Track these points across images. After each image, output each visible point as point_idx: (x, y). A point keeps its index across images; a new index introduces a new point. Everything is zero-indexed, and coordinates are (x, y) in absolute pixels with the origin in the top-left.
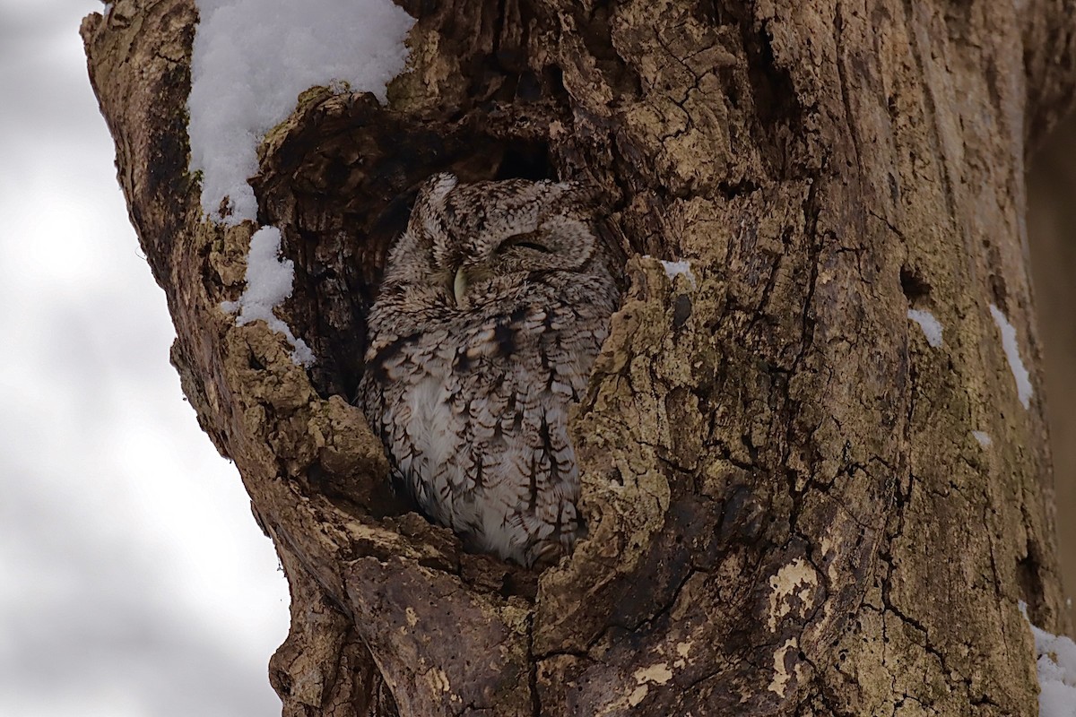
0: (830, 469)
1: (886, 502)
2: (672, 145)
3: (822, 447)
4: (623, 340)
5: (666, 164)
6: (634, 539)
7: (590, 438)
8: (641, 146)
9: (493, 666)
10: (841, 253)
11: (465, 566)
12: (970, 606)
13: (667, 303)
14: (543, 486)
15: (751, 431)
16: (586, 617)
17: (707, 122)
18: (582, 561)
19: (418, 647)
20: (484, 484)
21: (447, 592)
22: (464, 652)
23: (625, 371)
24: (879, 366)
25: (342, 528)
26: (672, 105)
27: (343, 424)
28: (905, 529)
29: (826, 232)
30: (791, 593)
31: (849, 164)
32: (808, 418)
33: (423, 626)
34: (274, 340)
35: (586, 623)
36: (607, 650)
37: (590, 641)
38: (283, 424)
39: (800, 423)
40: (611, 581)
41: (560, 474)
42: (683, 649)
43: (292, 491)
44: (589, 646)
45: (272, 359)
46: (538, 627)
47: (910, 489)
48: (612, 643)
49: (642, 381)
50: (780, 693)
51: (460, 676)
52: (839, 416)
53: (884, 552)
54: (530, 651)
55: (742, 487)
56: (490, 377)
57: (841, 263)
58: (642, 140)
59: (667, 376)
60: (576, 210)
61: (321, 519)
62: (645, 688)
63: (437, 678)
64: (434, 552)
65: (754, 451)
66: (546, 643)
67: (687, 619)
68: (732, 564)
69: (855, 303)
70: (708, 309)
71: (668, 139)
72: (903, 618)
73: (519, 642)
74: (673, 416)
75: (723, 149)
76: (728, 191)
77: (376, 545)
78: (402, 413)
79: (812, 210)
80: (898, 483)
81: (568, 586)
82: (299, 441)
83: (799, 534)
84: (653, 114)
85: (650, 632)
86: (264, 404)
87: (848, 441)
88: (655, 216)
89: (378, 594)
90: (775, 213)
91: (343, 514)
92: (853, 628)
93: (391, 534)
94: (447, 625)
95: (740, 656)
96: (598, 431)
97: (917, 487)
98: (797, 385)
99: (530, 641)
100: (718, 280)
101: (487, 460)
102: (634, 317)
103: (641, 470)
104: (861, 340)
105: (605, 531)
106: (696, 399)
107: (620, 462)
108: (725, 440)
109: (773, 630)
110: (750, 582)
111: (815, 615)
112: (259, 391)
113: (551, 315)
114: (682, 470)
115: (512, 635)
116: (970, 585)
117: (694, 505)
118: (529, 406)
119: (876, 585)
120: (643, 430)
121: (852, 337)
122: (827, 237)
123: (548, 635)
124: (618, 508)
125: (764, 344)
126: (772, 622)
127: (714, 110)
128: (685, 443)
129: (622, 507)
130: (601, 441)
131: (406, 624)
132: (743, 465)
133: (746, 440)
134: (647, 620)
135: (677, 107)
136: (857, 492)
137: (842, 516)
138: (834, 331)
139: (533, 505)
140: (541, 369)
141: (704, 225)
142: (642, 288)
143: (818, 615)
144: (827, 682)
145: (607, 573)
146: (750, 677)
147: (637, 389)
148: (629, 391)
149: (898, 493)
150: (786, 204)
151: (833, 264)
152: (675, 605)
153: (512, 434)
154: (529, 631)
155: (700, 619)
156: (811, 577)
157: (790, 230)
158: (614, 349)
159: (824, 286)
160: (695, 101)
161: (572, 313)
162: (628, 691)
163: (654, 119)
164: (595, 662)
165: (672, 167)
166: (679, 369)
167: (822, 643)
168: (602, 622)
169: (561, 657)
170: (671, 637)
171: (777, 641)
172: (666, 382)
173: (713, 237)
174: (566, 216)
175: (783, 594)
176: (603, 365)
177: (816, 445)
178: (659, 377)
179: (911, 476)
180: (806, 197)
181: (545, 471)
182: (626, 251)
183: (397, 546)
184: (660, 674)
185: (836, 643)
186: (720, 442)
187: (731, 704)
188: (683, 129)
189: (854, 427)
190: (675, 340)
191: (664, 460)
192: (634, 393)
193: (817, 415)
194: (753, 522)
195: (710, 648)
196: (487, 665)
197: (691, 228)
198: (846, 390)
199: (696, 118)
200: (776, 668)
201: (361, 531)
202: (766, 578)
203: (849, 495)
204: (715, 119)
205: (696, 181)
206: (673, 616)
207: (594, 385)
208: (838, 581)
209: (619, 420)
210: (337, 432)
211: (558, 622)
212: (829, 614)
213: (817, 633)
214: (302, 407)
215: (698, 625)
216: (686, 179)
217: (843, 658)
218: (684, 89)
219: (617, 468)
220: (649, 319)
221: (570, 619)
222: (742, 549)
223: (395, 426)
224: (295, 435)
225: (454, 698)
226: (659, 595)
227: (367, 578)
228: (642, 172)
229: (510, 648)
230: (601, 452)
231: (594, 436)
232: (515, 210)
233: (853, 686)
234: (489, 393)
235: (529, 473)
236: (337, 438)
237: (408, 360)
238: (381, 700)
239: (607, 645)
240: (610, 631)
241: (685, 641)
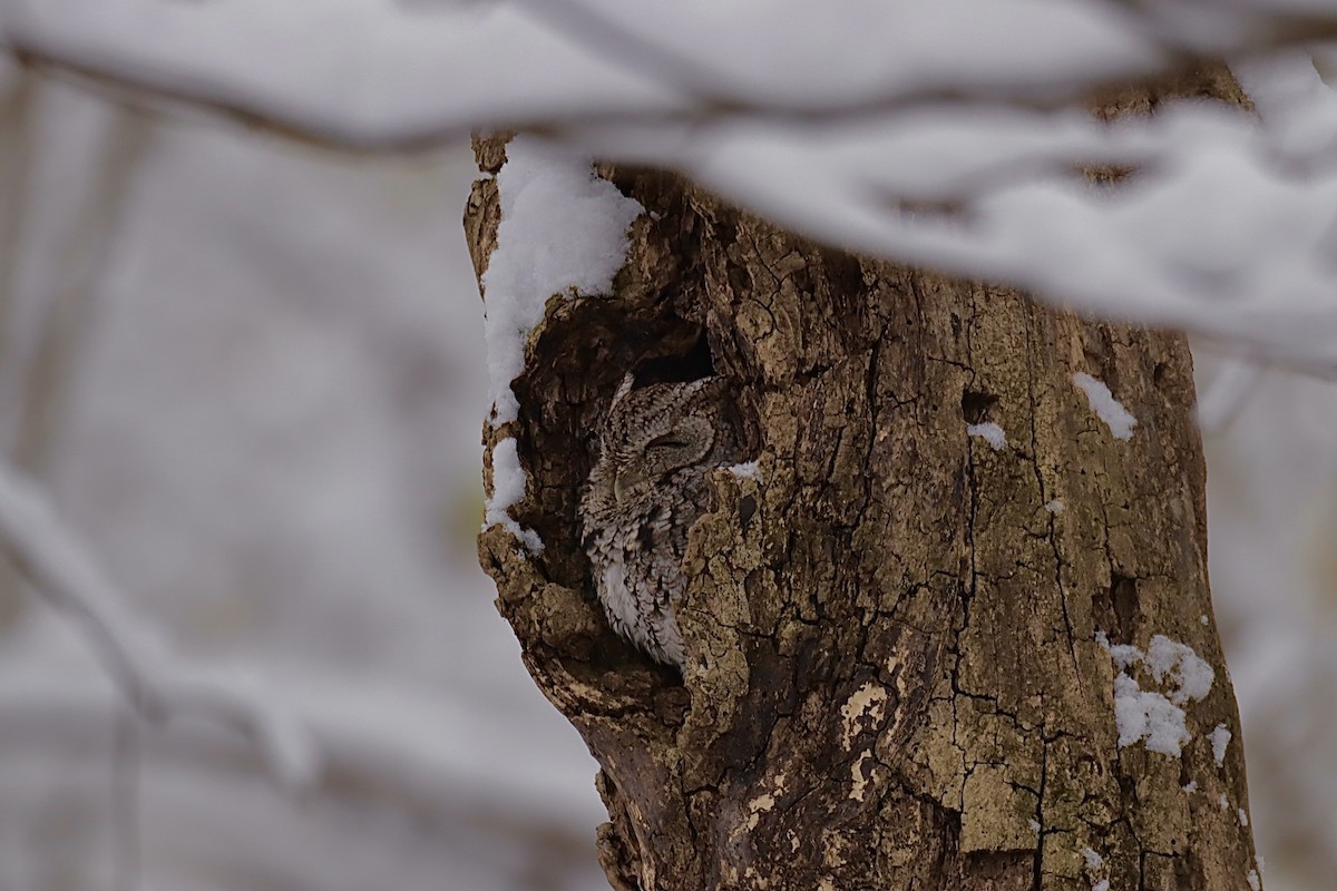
0: (892, 598)
1: (950, 606)
2: (761, 346)
3: (882, 583)
5: (759, 361)
6: (721, 710)
9: (661, 803)
10: (897, 408)
12: (1040, 662)
13: (733, 509)
15: (817, 590)
16: (709, 764)
17: (784, 324)
22: (643, 792)
23: (705, 571)
24: (934, 496)
25: (567, 689)
26: (762, 309)
27: (553, 610)
28: (971, 621)
29: (885, 393)
30: (861, 714)
31: (909, 322)
32: (869, 562)
34: (507, 541)
35: (711, 768)
36: (729, 787)
37: (717, 781)
39: (863, 568)
40: (716, 739)
42: (780, 781)
44: (718, 785)
45: (504, 560)
46: (685, 772)
47: (973, 586)
48: (731, 781)
49: (721, 575)
50: (860, 798)
51: (645, 809)
52: (897, 551)
53: (951, 647)
54: (683, 789)
55: (810, 641)
56: (643, 566)
57: (898, 417)
58: (746, 339)
59: (742, 565)
60: (703, 407)
61: (552, 685)
62: (757, 815)
65: (819, 607)
66: (691, 783)
67: (778, 757)
68: (814, 701)
69: (909, 449)
70: (777, 496)
71: (759, 341)
72: (972, 697)
73: (675, 782)
74: (752, 595)
75: (794, 347)
76: (803, 379)
77: (589, 702)
79: (872, 377)
80: (962, 584)
83: (866, 663)
84: (748, 321)
85: (754, 771)
87: (908, 569)
88: (754, 407)
90: (839, 391)
91: (569, 676)
92: (924, 722)
93: (597, 692)
95: (828, 773)
96: (688, 625)
97: (980, 581)
98: (859, 536)
99: (682, 782)
100: (785, 468)
103: (722, 653)
104: (915, 480)
105: (697, 709)
106: (771, 574)
108: (798, 602)
109: (848, 749)
111: (884, 726)
113: (675, 511)
114: (763, 637)
115: (671, 777)
116: (1039, 643)
117: (773, 665)
119: (945, 677)
120: (725, 615)
121: (907, 480)
122: (886, 397)
124: (704, 690)
126: (847, 743)
127: (789, 311)
128: (764, 614)
129: (706, 689)
130: (690, 634)
132: (809, 622)
133: (813, 598)
134: (751, 762)
135: (765, 311)
136: (922, 608)
137: (906, 633)
138: (890, 480)
140: (674, 557)
141: (777, 419)
143: (889, 723)
144: (903, 774)
145: (710, 736)
146: (833, 791)
148: (713, 585)
149: (962, 594)
150: (849, 380)
151: (889, 421)
152: (769, 747)
154: (680, 774)
155: (788, 755)
156: (880, 694)
157: (852, 401)
159: (880, 443)
160: (777, 305)
162: (747, 819)
163: (749, 324)
164: (723, 797)
165: (762, 365)
166: (750, 556)
167: (894, 745)
168: (722, 767)
169: (703, 793)
170: (770, 773)
171: (853, 756)
172: (742, 570)
173: (783, 429)
174: (694, 415)
175: (854, 718)
177: (878, 582)
178: (735, 568)
179: (974, 573)
180: (867, 367)
184: (766, 803)
185: (908, 741)
186: (794, 603)
187: (821, 816)
188: (768, 331)
189: (914, 554)
190: (744, 535)
191: (747, 633)
193: (878, 557)
194: (822, 666)
195: (800, 777)
196: (658, 802)
198: (904, 526)
199: (777, 320)
200: (854, 778)
201: (579, 691)
202: (838, 707)
203: (912, 613)
204: (789, 320)
205: (773, 378)
206: (769, 756)
208: (906, 689)
209: (706, 610)
210: (549, 618)
212: (898, 719)
213: (889, 739)
214: (527, 597)
215: (788, 760)
216: (770, 376)
217: (916, 750)
218: (770, 294)
219: (703, 654)
221: (700, 766)
222: (821, 686)
224: (526, 620)
225: (645, 825)
226: (756, 741)
229: (670, 788)
230: (692, 641)
232: (650, 422)
233: (926, 771)
234: (645, 578)
236: (550, 623)
237: (598, 550)
239: (729, 783)
240: (729, 771)
241: (780, 774)
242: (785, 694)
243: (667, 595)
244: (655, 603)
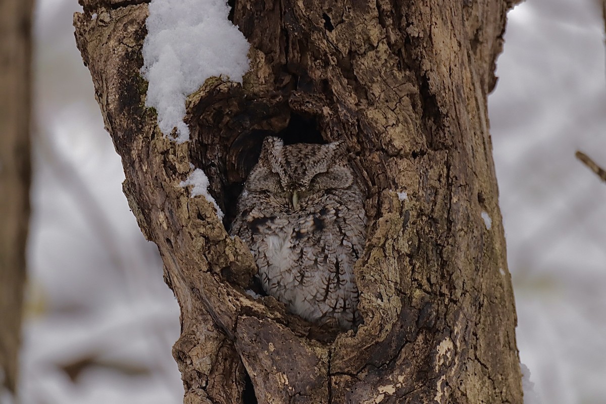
0: (459, 292)
1: (476, 308)
2: (391, 131)
3: (456, 283)
4: (385, 232)
5: (388, 139)
6: (386, 327)
7: (368, 277)
8: (374, 128)
9: (311, 376)
10: (460, 188)
11: (291, 323)
12: (502, 356)
13: (401, 214)
14: (331, 290)
15: (430, 276)
16: (358, 359)
17: (406, 121)
18: (363, 336)
19: (273, 362)
20: (304, 284)
21: (290, 338)
22: (297, 368)
23: (383, 246)
24: (475, 243)
25: (238, 300)
26: (390, 110)
27: (243, 251)
28: (481, 321)
29: (454, 177)
30: (444, 354)
31: (459, 142)
32: (450, 269)
33: (277, 352)
34: (209, 206)
35: (357, 362)
36: (366, 375)
37: (359, 370)
38: (213, 248)
39: (448, 271)
40: (373, 345)
41: (340, 286)
42: (401, 379)
43: (215, 279)
44: (358, 373)
45: (209, 216)
46: (334, 360)
47: (483, 301)
48: (368, 372)
49: (389, 251)
50: (439, 401)
51: (295, 378)
52: (461, 267)
53: (474, 332)
54: (329, 371)
55: (428, 303)
56: (314, 238)
57: (461, 193)
58: (375, 126)
59: (399, 249)
60: (341, 160)
61: (229, 294)
62: (383, 395)
63: (282, 377)
64: (279, 316)
65: (431, 285)
66: (337, 369)
67: (403, 364)
68: (420, 338)
69: (466, 212)
70: (413, 216)
71: (389, 127)
72: (481, 363)
73: (324, 366)
74: (400, 267)
75: (414, 135)
76: (415, 155)
77: (254, 310)
78: (263, 246)
79: (448, 165)
80: (480, 298)
81: (354, 346)
82: (219, 256)
83: (447, 325)
84: (381, 114)
85: (386, 369)
86: (204, 237)
87: (464, 280)
88: (383, 164)
89: (256, 334)
90: (435, 167)
91: (237, 293)
92: (465, 369)
93: (261, 305)
94: (290, 354)
95: (422, 383)
96: (372, 274)
97: (485, 300)
98: (446, 253)
99: (329, 367)
100: (416, 201)
101: (306, 274)
102: (390, 221)
103: (391, 295)
104: (469, 231)
105: (375, 323)
106: (408, 259)
107: (382, 291)
108: (420, 279)
109: (437, 372)
110: (427, 347)
111: (452, 363)
112: (202, 230)
113: (337, 210)
114: (403, 293)
115: (320, 363)
116: (502, 346)
117: (408, 311)
118: (331, 252)
119: (472, 348)
120: (390, 275)
121: (465, 229)
122: (454, 179)
123: (338, 365)
124: (381, 313)
125: (433, 232)
126: (437, 367)
127: (409, 115)
128: (404, 280)
129: (383, 313)
130: (373, 279)
131: (268, 350)
132: (428, 293)
133: (429, 280)
134: (385, 363)
135: (392, 112)
136: (466, 304)
137: (461, 316)
138: (459, 227)
139: (326, 298)
140: (339, 234)
141: (409, 173)
142: (391, 206)
143: (453, 364)
144: (454, 395)
145: (372, 341)
146: (427, 393)
147: (387, 255)
148: (384, 255)
149: (479, 303)
150: (439, 163)
151: (457, 193)
152: (399, 358)
153: (322, 264)
154: (329, 362)
155: (408, 365)
156: (451, 345)
157: (441, 176)
158: (381, 236)
159: (454, 204)
160: (400, 110)
161: (346, 208)
162: (375, 396)
163: (382, 117)
164: (360, 380)
165: (391, 141)
166: (404, 247)
167: (455, 377)
168: (365, 362)
169: (344, 376)
170: (396, 373)
171: (438, 377)
172: (398, 252)
173: (413, 180)
174: (339, 165)
175: (441, 354)
176: (376, 243)
177: (453, 281)
178: (396, 249)
179: (484, 295)
180: (446, 159)
181: (334, 283)
182: (366, 178)
183: (264, 312)
184: (390, 389)
185: (459, 377)
186: (417, 280)
188: (395, 123)
189: (466, 273)
190: (403, 232)
191: (397, 289)
192: (386, 256)
193: (454, 268)
194: (431, 320)
195: (412, 379)
196: (309, 375)
197: (403, 173)
198: (463, 255)
199: (401, 118)
200: (438, 390)
201: (246, 302)
202: (435, 346)
203: (464, 305)
204: (410, 120)
205: (403, 150)
206: (397, 363)
207: (368, 251)
208: (460, 347)
209: (379, 269)
210: (239, 255)
211: (344, 360)
212: (457, 363)
213: (453, 373)
214: (223, 240)
215: (408, 368)
216: (399, 149)
217: (461, 384)
218: (395, 103)
219: (380, 293)
220: (396, 223)
221: (350, 359)
222: (424, 331)
223: (259, 252)
224: (218, 253)
225: (290, 388)
226: (391, 352)
227: (250, 326)
228: (373, 140)
229: (319, 369)
230: (373, 284)
231: (370, 276)
233: (464, 397)
234: (313, 245)
235: (327, 283)
236: (239, 258)
238: (237, 375)
239: (366, 373)
240: (368, 367)
241: (402, 375)
242: (413, 330)
243: (326, 257)
244: (316, 261)
